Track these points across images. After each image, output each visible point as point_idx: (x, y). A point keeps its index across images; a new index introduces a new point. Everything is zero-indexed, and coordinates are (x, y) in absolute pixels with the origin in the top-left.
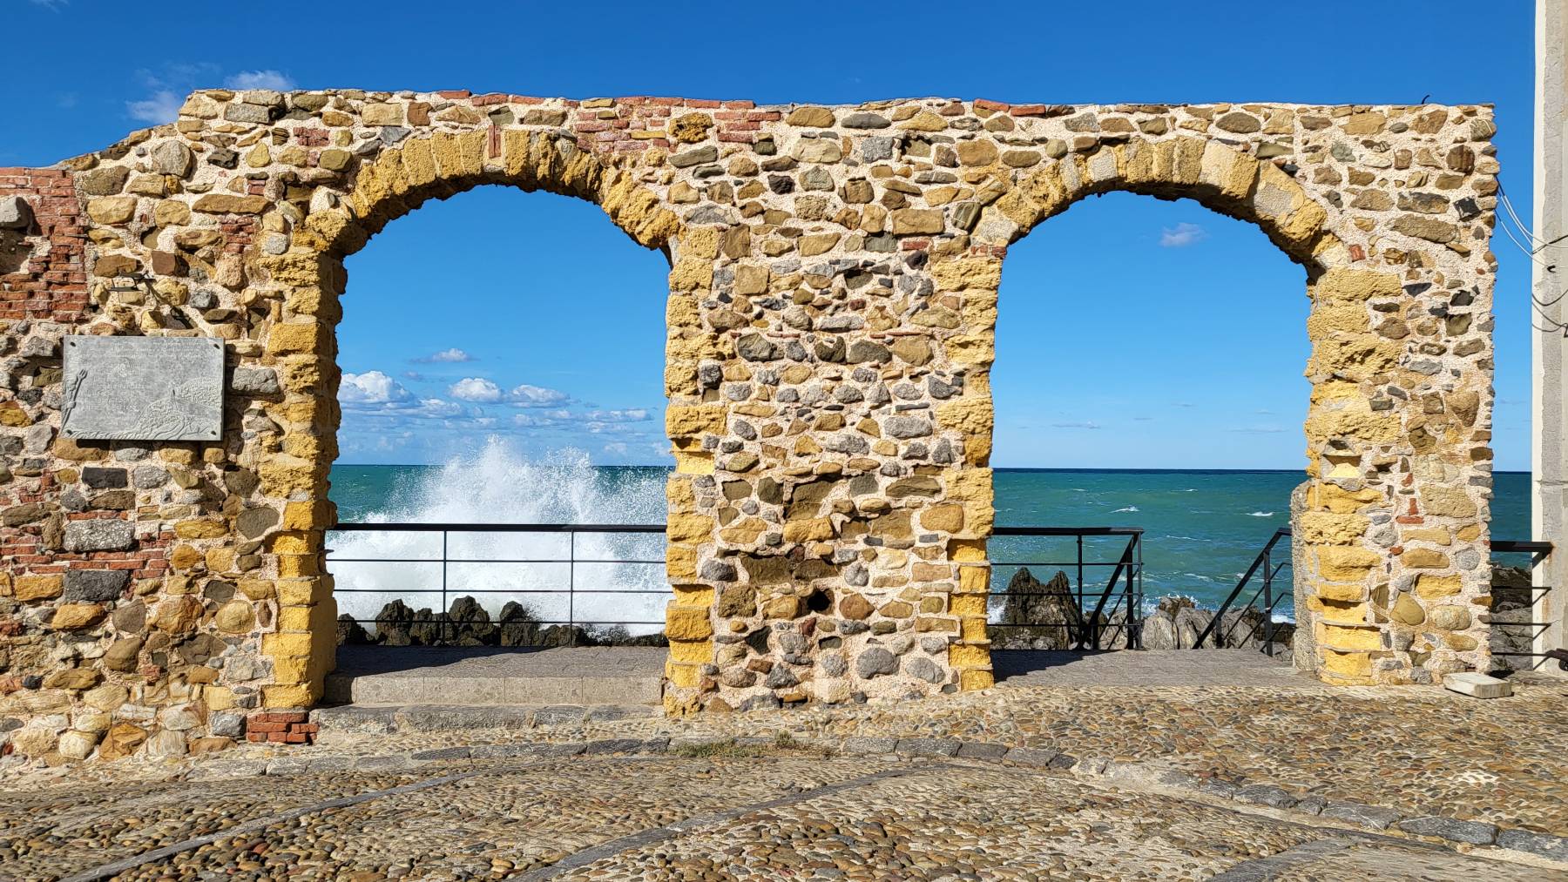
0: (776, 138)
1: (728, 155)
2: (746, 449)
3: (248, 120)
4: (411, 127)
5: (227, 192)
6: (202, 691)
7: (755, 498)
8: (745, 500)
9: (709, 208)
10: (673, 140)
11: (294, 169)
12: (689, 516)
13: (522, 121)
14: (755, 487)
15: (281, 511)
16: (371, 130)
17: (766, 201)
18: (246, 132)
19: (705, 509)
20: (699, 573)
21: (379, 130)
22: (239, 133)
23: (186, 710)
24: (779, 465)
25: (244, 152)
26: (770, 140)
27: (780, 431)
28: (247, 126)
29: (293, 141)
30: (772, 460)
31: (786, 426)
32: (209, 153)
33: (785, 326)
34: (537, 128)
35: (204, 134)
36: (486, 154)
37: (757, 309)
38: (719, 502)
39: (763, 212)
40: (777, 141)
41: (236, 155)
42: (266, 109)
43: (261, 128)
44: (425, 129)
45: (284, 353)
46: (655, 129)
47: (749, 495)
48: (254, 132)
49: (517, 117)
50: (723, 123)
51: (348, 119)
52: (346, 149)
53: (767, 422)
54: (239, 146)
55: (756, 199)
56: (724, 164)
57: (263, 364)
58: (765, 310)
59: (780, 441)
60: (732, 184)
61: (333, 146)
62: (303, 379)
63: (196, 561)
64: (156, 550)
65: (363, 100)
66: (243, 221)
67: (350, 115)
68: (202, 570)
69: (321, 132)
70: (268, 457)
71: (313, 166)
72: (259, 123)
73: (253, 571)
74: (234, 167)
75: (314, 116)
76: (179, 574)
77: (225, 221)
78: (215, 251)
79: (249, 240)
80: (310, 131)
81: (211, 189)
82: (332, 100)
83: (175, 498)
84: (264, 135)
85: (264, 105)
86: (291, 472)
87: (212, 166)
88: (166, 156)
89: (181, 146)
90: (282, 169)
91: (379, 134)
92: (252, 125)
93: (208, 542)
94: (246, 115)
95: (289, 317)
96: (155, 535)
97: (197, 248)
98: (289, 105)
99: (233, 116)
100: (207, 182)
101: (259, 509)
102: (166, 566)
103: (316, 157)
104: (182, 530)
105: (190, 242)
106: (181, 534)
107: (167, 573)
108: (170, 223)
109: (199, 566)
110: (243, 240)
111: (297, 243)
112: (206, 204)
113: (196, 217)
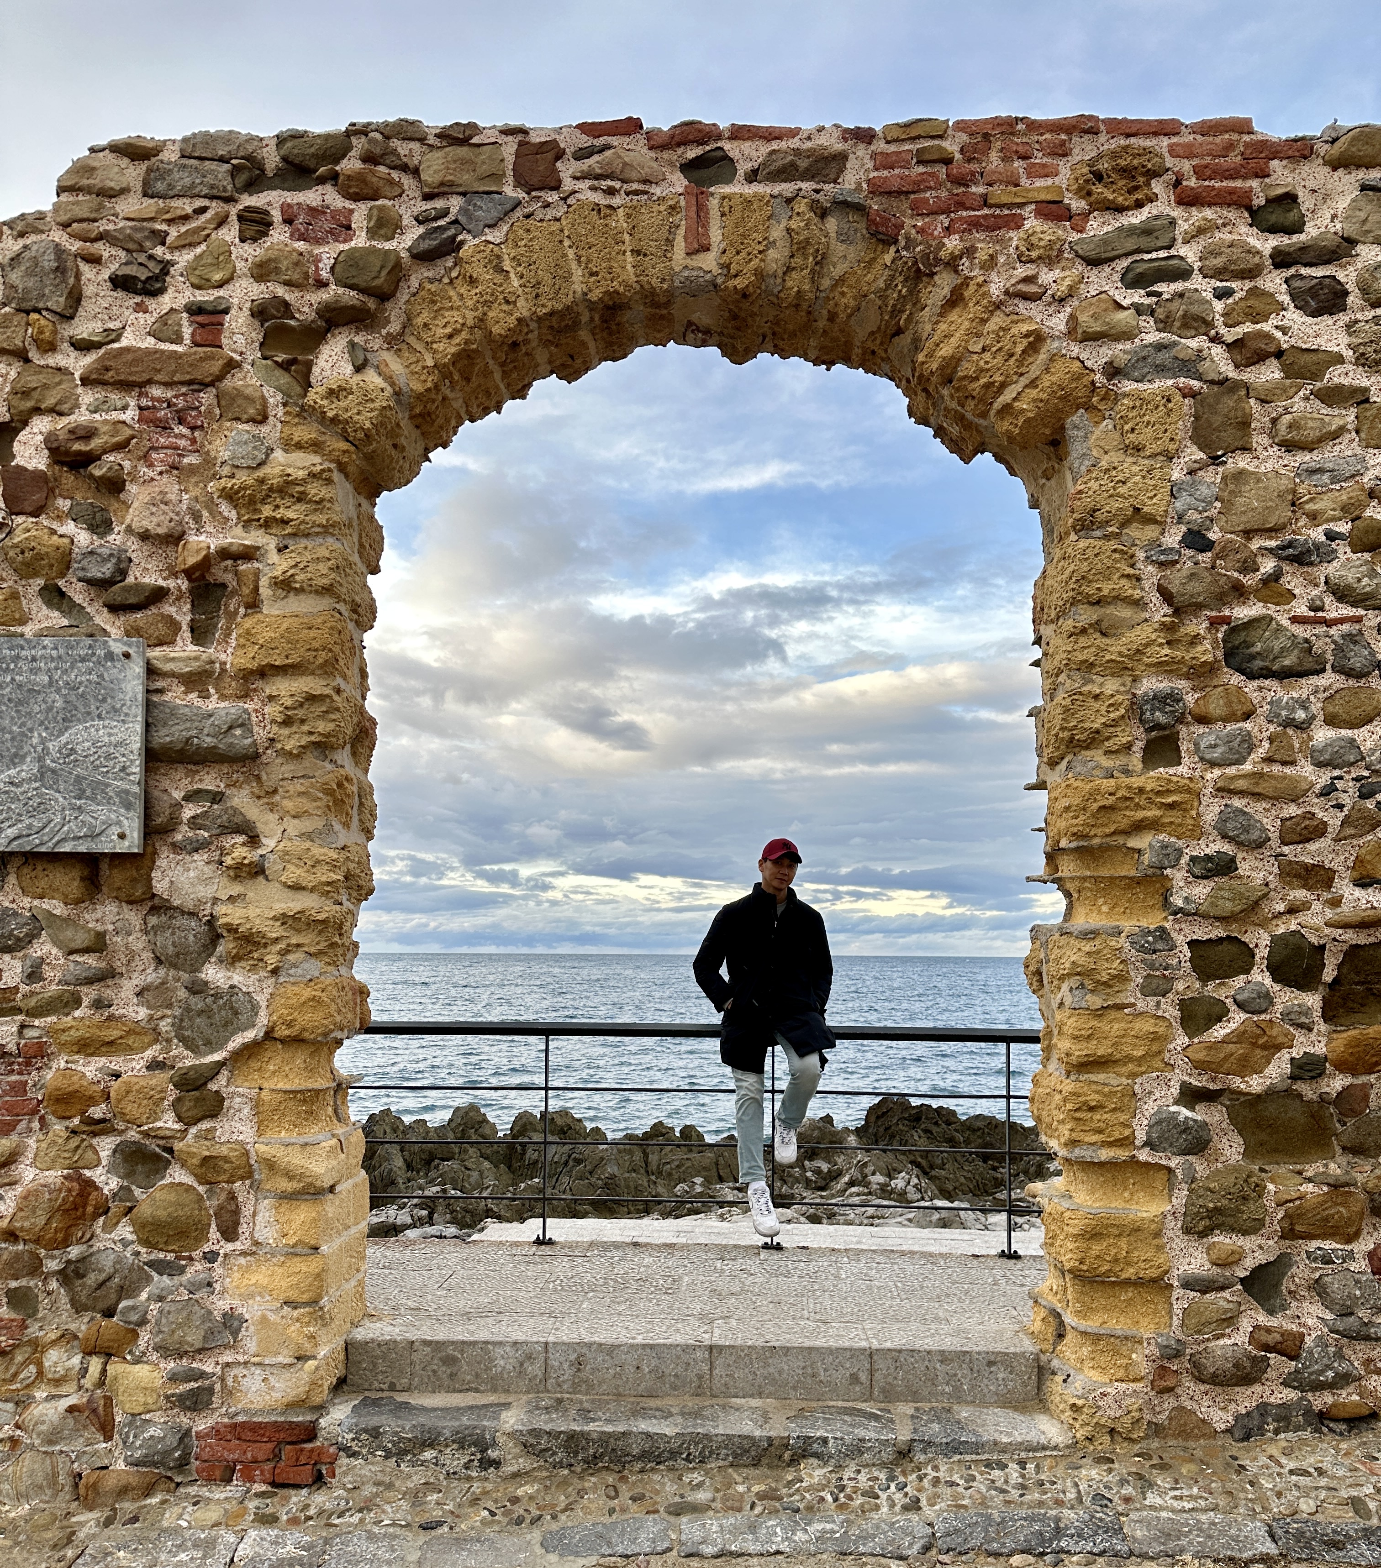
0: (1301, 194)
1: (1201, 231)
2: (1244, 868)
3: (188, 193)
4: (521, 195)
5: (150, 343)
6: (104, 1371)
7: (1261, 977)
8: (1239, 981)
9: (1160, 347)
10: (1077, 205)
11: (281, 291)
12: (1113, 1014)
13: (752, 177)
14: (1262, 953)
15: (261, 999)
16: (439, 204)
17: (1284, 330)
18: (185, 218)
19: (1152, 1001)
20: (1141, 1136)
21: (455, 204)
22: (170, 222)
23: (71, 1409)
24: (1317, 906)
25: (184, 258)
26: (1290, 199)
27: (1319, 831)
28: (187, 206)
29: (279, 235)
30: (1300, 894)
31: (1334, 820)
32: (114, 267)
33: (1328, 599)
34: (787, 188)
35: (103, 226)
36: (680, 246)
37: (1268, 565)
38: (1180, 986)
39: (1279, 354)
40: (1306, 202)
41: (166, 267)
42: (227, 167)
43: (215, 208)
44: (553, 197)
45: (264, 672)
46: (1040, 183)
47: (1247, 972)
48: (203, 218)
49: (743, 168)
50: (1186, 166)
51: (391, 182)
52: (388, 246)
53: (1292, 810)
54: (173, 249)
55: (1266, 327)
56: (1190, 253)
57: (223, 697)
58: (1286, 567)
59: (1319, 852)
60: (1208, 295)
61: (360, 241)
62: (305, 728)
63: (92, 1101)
64: (14, 1078)
65: (422, 140)
66: (181, 403)
67: (395, 175)
68: (103, 1121)
69: (335, 213)
70: (236, 889)
71: (322, 284)
72: (212, 198)
73: (205, 1125)
74: (162, 291)
75: (322, 181)
76: (58, 1127)
77: (144, 402)
78: (127, 464)
79: (194, 441)
80: (314, 212)
81: (117, 340)
82: (359, 144)
83: (48, 973)
84: (221, 222)
85: (222, 160)
86: (284, 919)
87: (120, 294)
88: (29, 273)
89: (59, 251)
90: (258, 291)
91: (454, 210)
92: (199, 203)
93: (116, 1063)
94: (187, 181)
95: (275, 599)
96: (12, 1047)
97: (90, 458)
98: (272, 160)
99: (160, 186)
100: (111, 325)
101: (217, 996)
102: (34, 1112)
103: (326, 263)
104: (64, 1037)
105: (77, 446)
106: (63, 1046)
107: (36, 1125)
108: (37, 411)
109: (97, 1112)
110: (182, 443)
111: (290, 445)
112: (107, 369)
113: (87, 397)
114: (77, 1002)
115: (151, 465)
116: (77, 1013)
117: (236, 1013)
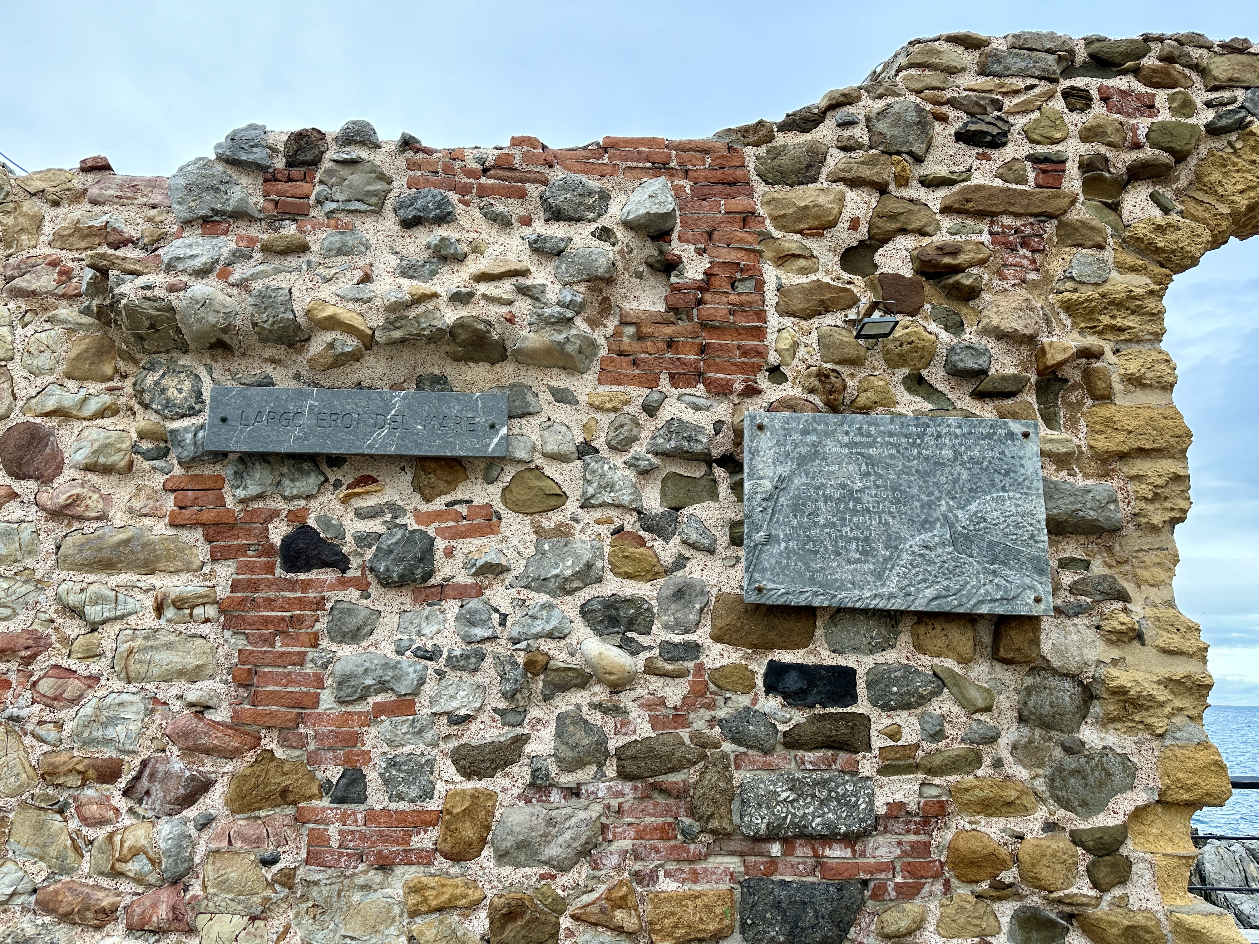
3: (1022, 74)
5: (998, 183)
11: (1103, 150)
15: (1140, 761)
16: (1227, 94)
18: (1016, 92)
21: (1241, 94)
22: (1005, 94)
25: (1019, 122)
28: (1021, 83)
29: (1098, 108)
32: (958, 125)
35: (949, 94)
41: (1009, 125)
42: (1052, 57)
43: (1043, 87)
45: (1127, 455)
48: (1032, 93)
51: (1185, 76)
52: (1190, 121)
54: (1010, 114)
57: (1086, 476)
61: (1165, 116)
62: (1168, 505)
63: (1004, 865)
64: (913, 838)
65: (1209, 48)
66: (1028, 231)
67: (1187, 71)
68: (1010, 885)
69: (1139, 97)
70: (1116, 653)
71: (1137, 146)
72: (1041, 78)
73: (1117, 892)
74: (1004, 144)
75: (1124, 72)
76: (963, 891)
77: (996, 229)
78: (986, 276)
79: (1034, 261)
80: (1123, 93)
81: (968, 179)
82: (1156, 49)
83: (949, 730)
84: (1050, 96)
85: (1049, 51)
86: (1168, 682)
87: (962, 146)
88: (894, 124)
89: (919, 110)
90: (1085, 149)
91: (1241, 99)
92: (1030, 82)
93: (1016, 824)
94: (1022, 65)
95: (1126, 392)
96: (913, 807)
97: (957, 269)
98: (1082, 55)
99: (996, 68)
100: (956, 169)
101: (1090, 757)
102: (936, 876)
103: (1142, 131)
104: (968, 797)
105: (947, 260)
106: (966, 807)
107: (938, 888)
108: (904, 231)
109: (1008, 876)
110: (1025, 262)
111: (1122, 268)
112: (968, 201)
113: (947, 223)
114: (979, 762)
115: (1005, 279)
116: (980, 772)
117: (1109, 774)
